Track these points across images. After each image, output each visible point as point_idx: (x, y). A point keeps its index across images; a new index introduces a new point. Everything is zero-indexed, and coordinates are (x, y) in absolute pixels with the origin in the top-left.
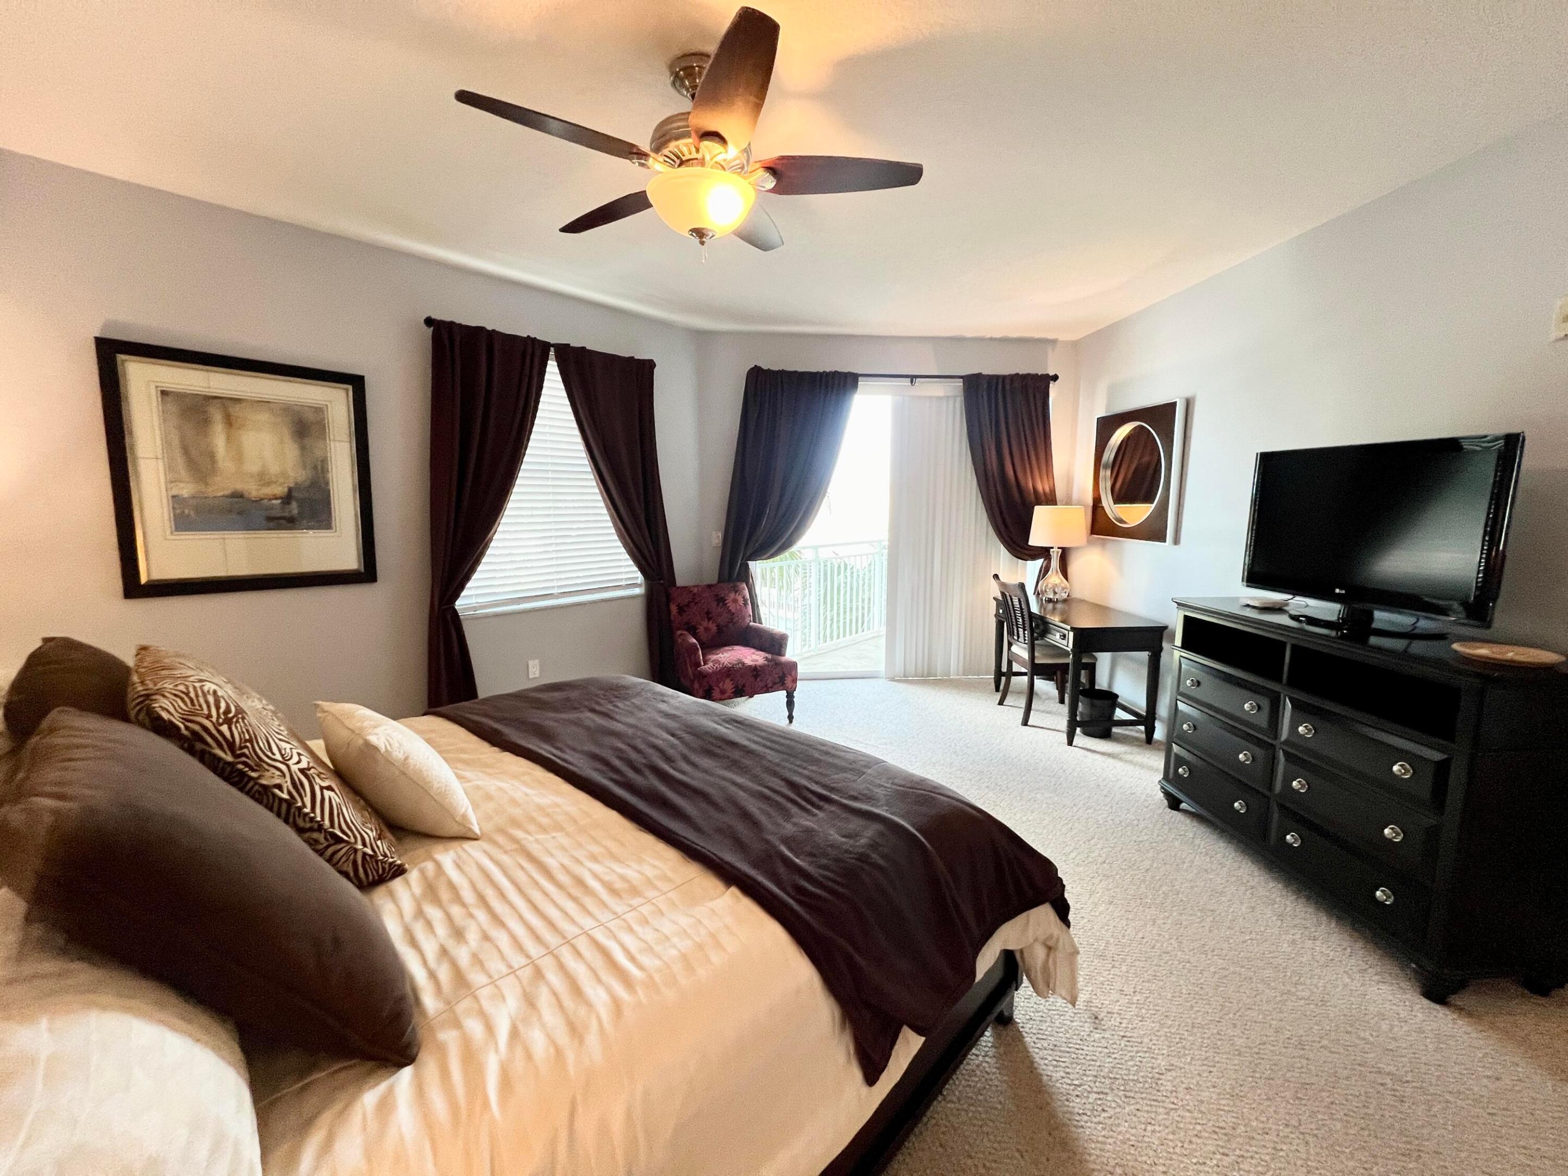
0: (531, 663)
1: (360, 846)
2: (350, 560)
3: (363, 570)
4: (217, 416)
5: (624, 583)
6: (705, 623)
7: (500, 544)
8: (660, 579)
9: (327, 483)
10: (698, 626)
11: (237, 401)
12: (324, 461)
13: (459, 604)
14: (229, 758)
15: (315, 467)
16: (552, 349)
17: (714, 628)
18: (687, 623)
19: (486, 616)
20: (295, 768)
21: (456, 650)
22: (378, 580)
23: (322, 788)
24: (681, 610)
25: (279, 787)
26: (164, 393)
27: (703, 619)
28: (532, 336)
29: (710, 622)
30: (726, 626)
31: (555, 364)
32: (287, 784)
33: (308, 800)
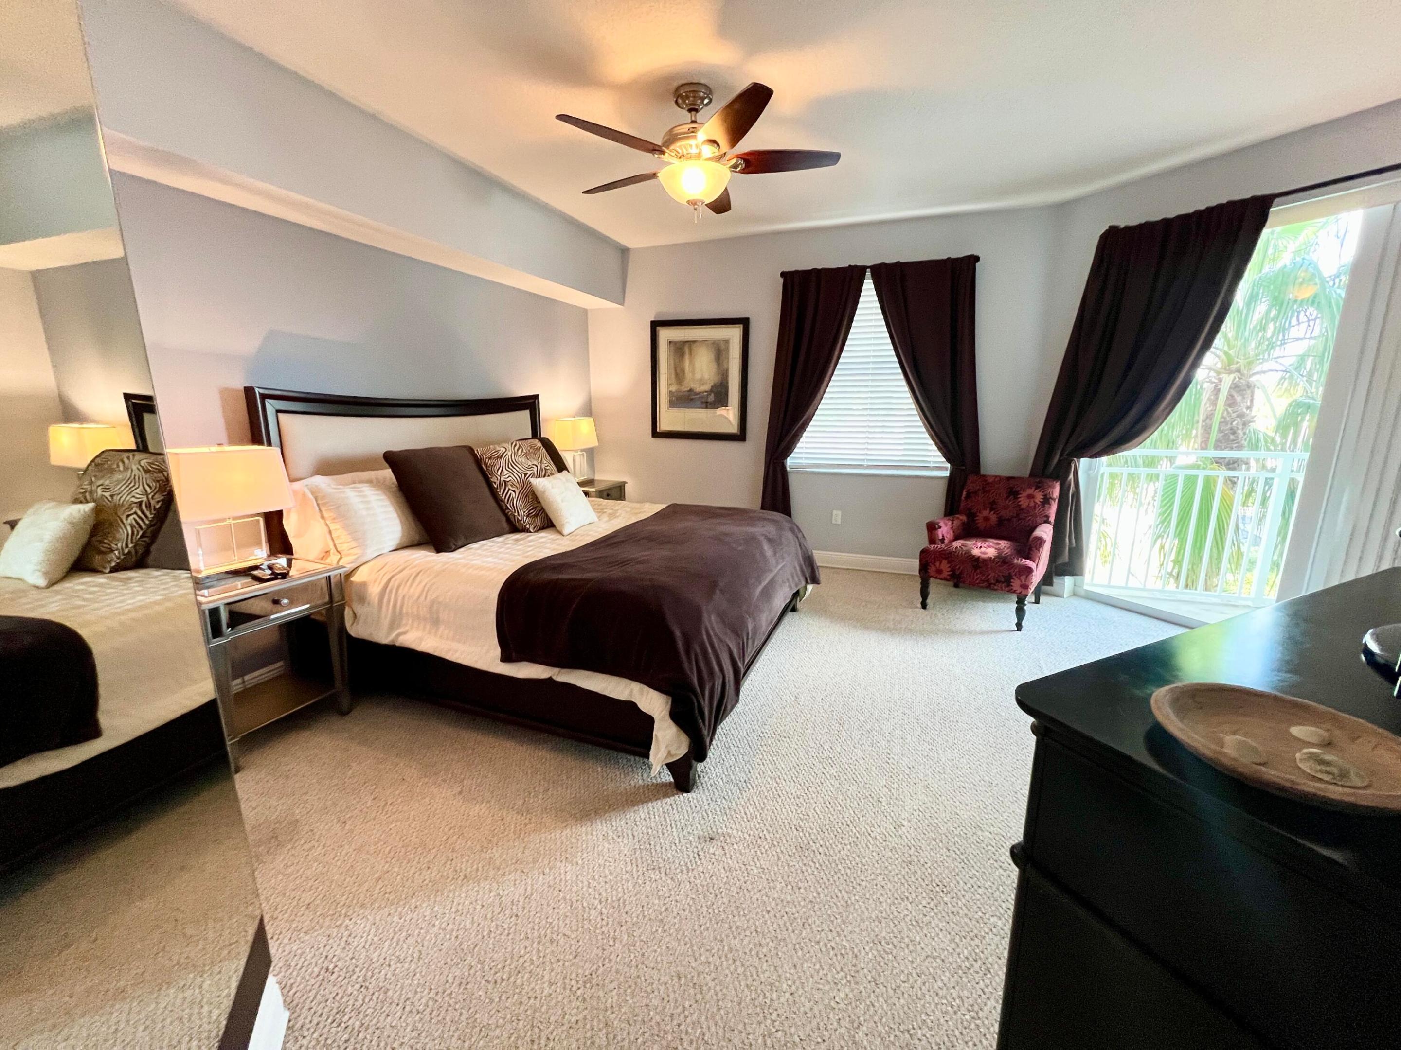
0: (835, 512)
1: (516, 514)
2: (733, 428)
3: (739, 433)
4: (687, 350)
5: (932, 465)
6: (986, 513)
7: (818, 423)
8: (963, 465)
9: (727, 383)
10: (978, 514)
11: (694, 342)
12: (727, 370)
13: (789, 462)
14: (485, 469)
15: (723, 375)
16: (868, 270)
17: (994, 518)
18: (970, 509)
19: (807, 472)
20: (502, 479)
21: (780, 489)
22: (747, 439)
23: (509, 489)
24: (968, 496)
25: (495, 483)
26: (670, 342)
27: (985, 509)
28: (853, 264)
29: (992, 512)
30: (1009, 520)
31: (871, 281)
32: (498, 482)
33: (502, 490)
